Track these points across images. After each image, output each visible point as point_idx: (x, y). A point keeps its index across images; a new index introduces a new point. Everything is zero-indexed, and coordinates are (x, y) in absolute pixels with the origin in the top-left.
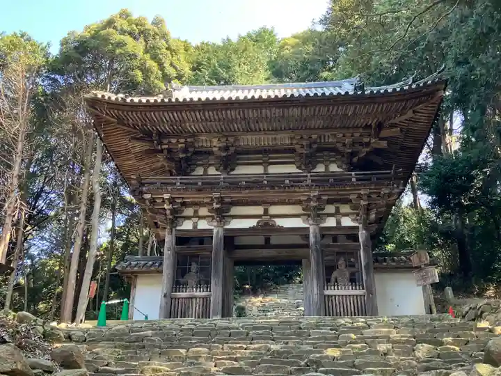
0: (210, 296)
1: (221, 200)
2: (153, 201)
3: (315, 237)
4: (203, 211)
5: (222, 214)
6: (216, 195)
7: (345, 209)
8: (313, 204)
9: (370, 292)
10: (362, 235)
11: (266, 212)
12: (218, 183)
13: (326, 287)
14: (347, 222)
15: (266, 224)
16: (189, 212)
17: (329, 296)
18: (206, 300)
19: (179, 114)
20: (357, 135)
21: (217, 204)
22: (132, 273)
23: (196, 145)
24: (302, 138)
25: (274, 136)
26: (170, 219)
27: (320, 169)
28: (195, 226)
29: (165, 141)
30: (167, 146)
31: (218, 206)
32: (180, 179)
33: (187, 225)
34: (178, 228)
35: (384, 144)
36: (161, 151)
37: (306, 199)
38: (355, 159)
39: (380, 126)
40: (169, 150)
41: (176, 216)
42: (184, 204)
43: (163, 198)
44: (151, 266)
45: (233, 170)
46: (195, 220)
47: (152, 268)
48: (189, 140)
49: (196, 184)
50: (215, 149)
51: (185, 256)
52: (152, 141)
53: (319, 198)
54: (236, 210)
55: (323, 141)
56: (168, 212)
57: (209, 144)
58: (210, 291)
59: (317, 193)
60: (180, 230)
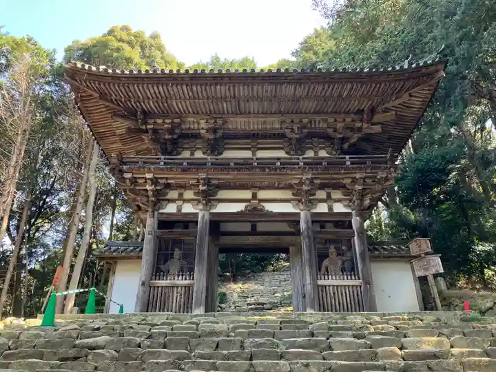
0: (194, 284)
1: (207, 182)
2: (134, 181)
3: (307, 222)
4: (189, 194)
5: (208, 196)
6: (203, 175)
7: (337, 194)
8: (305, 188)
9: (368, 282)
10: (355, 221)
11: (254, 196)
12: (205, 164)
13: (319, 276)
14: (339, 208)
15: (255, 209)
16: (173, 194)
17: (322, 286)
18: (188, 289)
19: (165, 88)
20: (348, 120)
21: (203, 185)
22: (112, 258)
23: (183, 127)
24: (292, 122)
25: (262, 120)
26: (152, 201)
28: (179, 209)
29: (151, 121)
30: (151, 126)
31: (204, 188)
32: (165, 159)
33: (171, 209)
34: (161, 211)
36: (146, 131)
37: (297, 182)
38: (346, 146)
39: (373, 111)
40: (155, 131)
41: (159, 198)
42: (168, 186)
43: (145, 178)
44: (132, 251)
45: (221, 154)
46: (180, 203)
47: (133, 254)
48: (175, 121)
49: (182, 164)
50: (202, 131)
51: (167, 241)
52: (137, 121)
53: (311, 181)
54: (223, 194)
55: (313, 126)
56: (150, 193)
57: (196, 126)
58: (193, 280)
59: (310, 176)
60: (163, 213)
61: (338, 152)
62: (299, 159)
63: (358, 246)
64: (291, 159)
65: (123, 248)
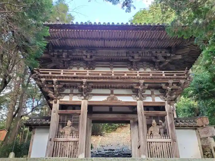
0: (78, 140)
4: (76, 91)
7: (157, 92)
9: (174, 141)
10: (167, 107)
11: (112, 92)
12: (86, 74)
13: (148, 137)
14: (158, 100)
17: (149, 142)
18: (76, 143)
20: (163, 52)
23: (74, 54)
24: (133, 52)
25: (117, 51)
27: (142, 70)
28: (71, 99)
29: (56, 51)
30: (56, 53)
32: (63, 71)
33: (66, 99)
35: (180, 57)
37: (136, 85)
38: (161, 66)
39: (177, 48)
40: (58, 56)
41: (60, 93)
42: (65, 86)
45: (94, 69)
46: (71, 96)
47: (45, 123)
48: (70, 50)
49: (73, 74)
50: (84, 57)
53: (143, 85)
54: (94, 91)
55: (144, 55)
56: (55, 90)
57: (80, 54)
58: (78, 138)
60: (62, 101)
61: (157, 70)
62: (137, 72)
63: (169, 120)
64: (132, 72)
65: (39, 120)
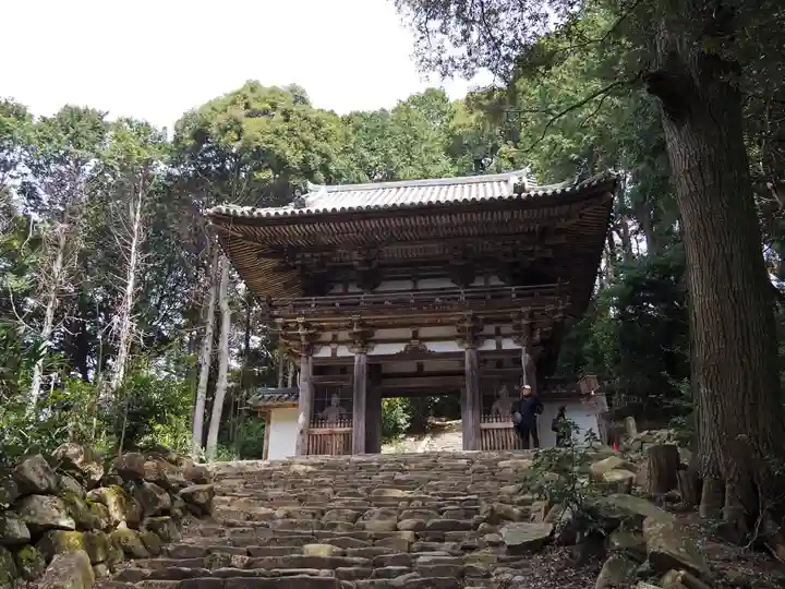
0: (351, 431)
1: (362, 324)
2: (285, 326)
3: (471, 362)
4: (344, 335)
5: (365, 339)
6: (356, 317)
7: (506, 329)
8: (467, 325)
10: (525, 358)
11: (415, 334)
12: (358, 304)
13: (483, 419)
14: (508, 345)
15: (416, 349)
16: (328, 336)
17: (485, 430)
18: (347, 437)
19: (312, 226)
20: (519, 242)
21: (357, 327)
22: (265, 407)
23: (334, 259)
25: (421, 246)
26: (305, 346)
27: (479, 283)
28: (334, 352)
29: (298, 256)
30: (300, 262)
31: (359, 330)
32: (316, 300)
33: (325, 352)
34: (315, 356)
35: (549, 253)
36: (295, 268)
37: (459, 319)
40: (303, 267)
41: (313, 342)
42: (322, 329)
43: (297, 322)
44: (286, 399)
45: (377, 287)
46: (334, 346)
47: (288, 402)
48: (324, 254)
49: (334, 305)
50: (355, 263)
51: (323, 387)
52: (284, 257)
53: (474, 318)
54: (381, 333)
55: (480, 250)
56: (303, 338)
57: (348, 257)
58: (352, 427)
59: (471, 312)
60: (317, 358)
65: (277, 396)
